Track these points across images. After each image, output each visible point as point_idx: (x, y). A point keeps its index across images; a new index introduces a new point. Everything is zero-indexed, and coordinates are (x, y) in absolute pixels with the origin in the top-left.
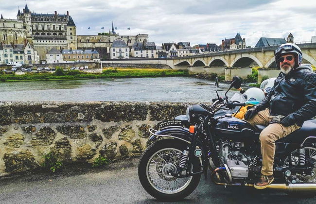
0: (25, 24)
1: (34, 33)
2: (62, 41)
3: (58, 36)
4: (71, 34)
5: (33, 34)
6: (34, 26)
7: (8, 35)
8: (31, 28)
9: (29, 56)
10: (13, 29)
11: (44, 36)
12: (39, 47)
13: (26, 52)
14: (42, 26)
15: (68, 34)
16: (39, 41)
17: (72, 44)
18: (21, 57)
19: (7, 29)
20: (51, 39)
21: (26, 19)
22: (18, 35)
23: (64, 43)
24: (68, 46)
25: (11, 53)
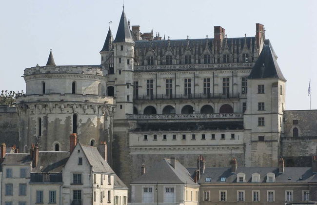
0: (112, 77)
1: (141, 109)
2: (228, 134)
3: (217, 115)
4: (261, 106)
5: (135, 111)
6: (143, 84)
7: (51, 119)
8: (130, 91)
9: (75, 192)
10: (68, 98)
11: (169, 119)
12: (151, 158)
13: (67, 179)
14: (169, 82)
15: (252, 107)
16: (150, 138)
17: (261, 146)
18: (52, 194)
19: (50, 98)
20: (191, 127)
21: (116, 61)
22: (82, 119)
23: (233, 142)
24: (248, 154)
25: (24, 181)
